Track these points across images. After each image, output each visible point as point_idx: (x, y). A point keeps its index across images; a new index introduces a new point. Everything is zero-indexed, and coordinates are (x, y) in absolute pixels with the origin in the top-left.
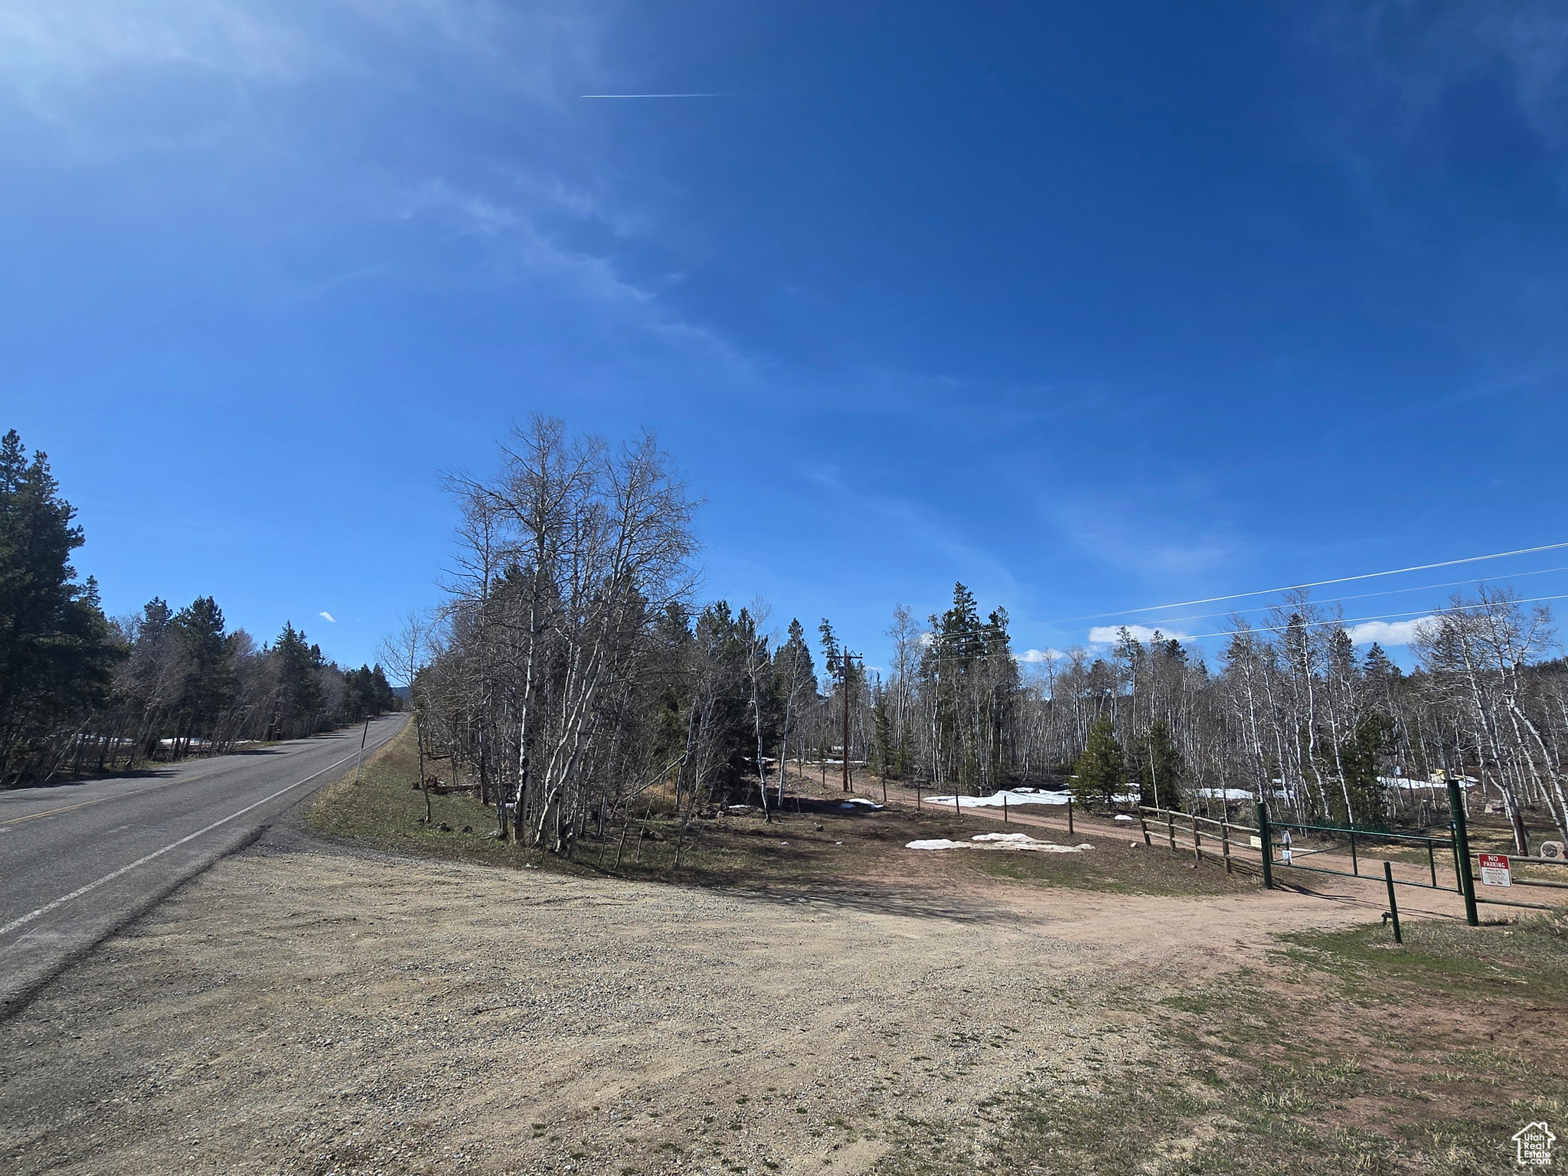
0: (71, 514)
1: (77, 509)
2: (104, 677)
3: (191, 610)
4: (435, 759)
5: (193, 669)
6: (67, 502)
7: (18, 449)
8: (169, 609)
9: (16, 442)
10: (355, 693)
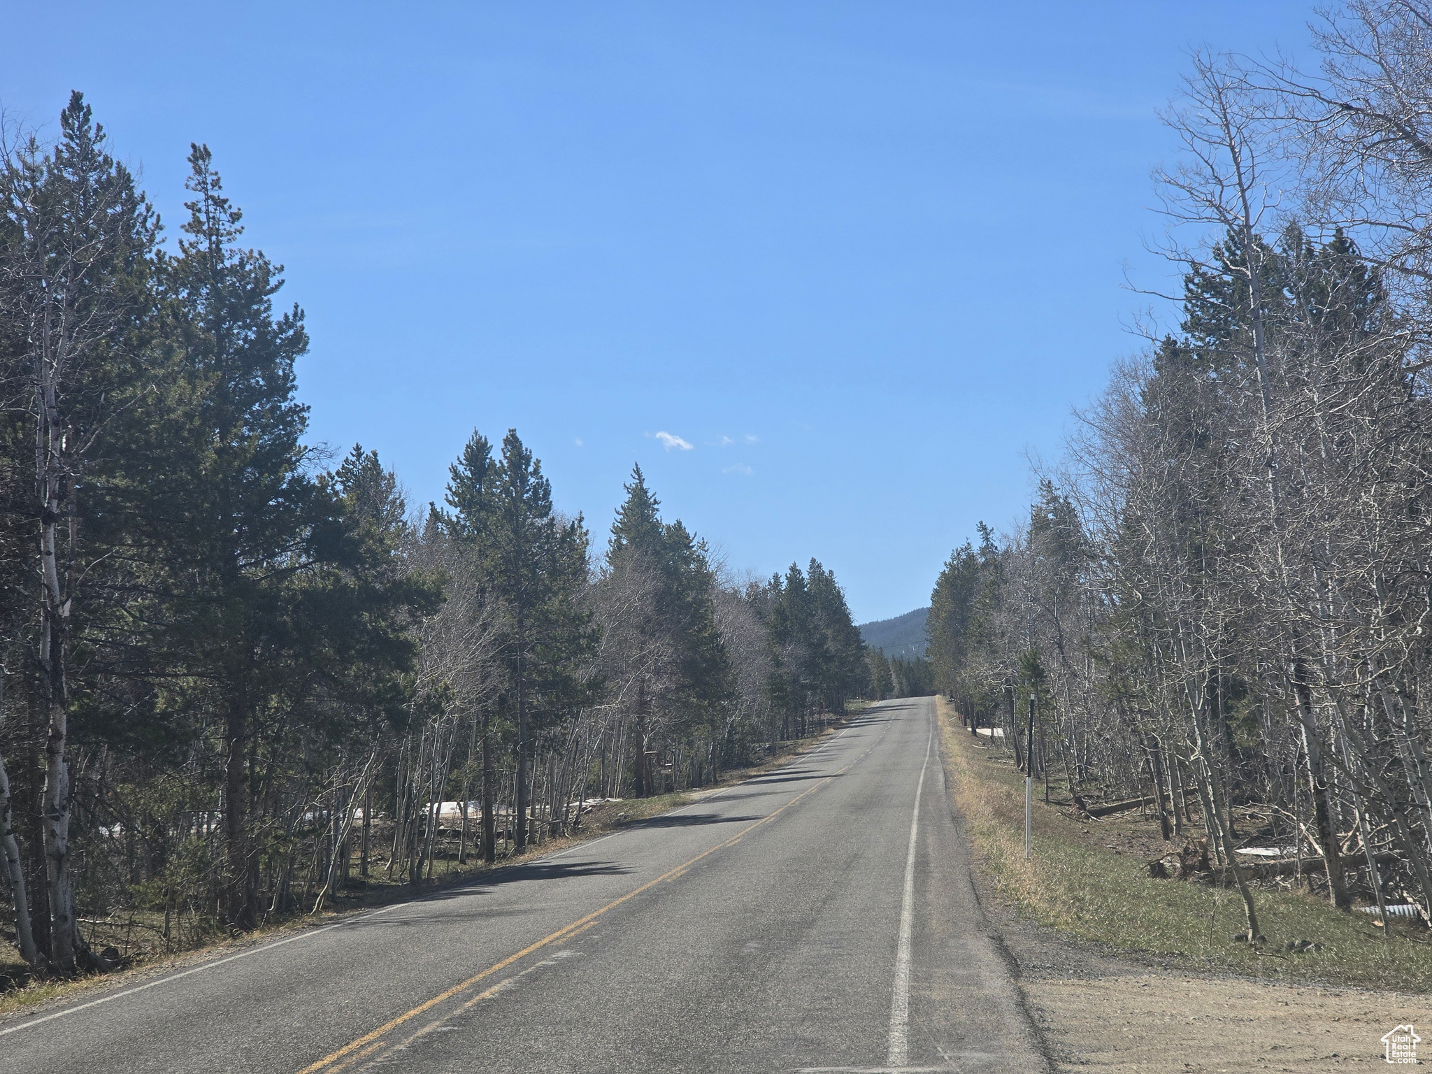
0: (273, 281)
1: (282, 268)
2: (402, 654)
3: (461, 468)
4: (1099, 813)
5: (503, 621)
6: (261, 254)
7: (92, 134)
8: (386, 473)
9: (86, 120)
10: (791, 651)
